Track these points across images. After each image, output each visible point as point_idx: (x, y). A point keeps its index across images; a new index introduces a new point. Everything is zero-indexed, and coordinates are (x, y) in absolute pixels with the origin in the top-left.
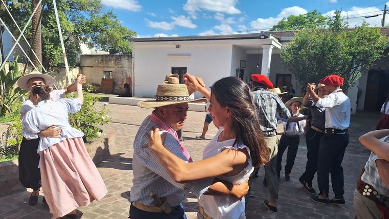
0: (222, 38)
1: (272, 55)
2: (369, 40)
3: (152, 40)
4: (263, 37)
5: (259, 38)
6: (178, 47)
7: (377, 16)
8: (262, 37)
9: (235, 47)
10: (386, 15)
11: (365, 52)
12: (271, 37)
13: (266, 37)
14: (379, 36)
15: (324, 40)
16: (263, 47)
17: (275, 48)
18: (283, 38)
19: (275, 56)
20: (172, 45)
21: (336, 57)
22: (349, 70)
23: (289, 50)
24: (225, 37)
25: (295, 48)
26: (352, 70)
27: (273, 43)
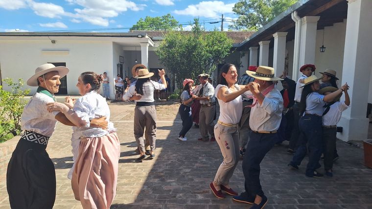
0: (101, 35)
1: (149, 51)
2: (220, 42)
4: (141, 36)
5: (137, 37)
6: (53, 42)
7: (218, 22)
8: (139, 36)
9: (115, 44)
10: (223, 22)
11: (219, 51)
12: (147, 37)
13: (143, 36)
14: (226, 39)
15: (189, 40)
16: (141, 44)
17: (150, 46)
18: (154, 38)
19: (151, 53)
20: (47, 41)
21: (199, 54)
22: (209, 64)
23: (162, 48)
24: (105, 35)
25: (167, 47)
26: (211, 64)
27: (149, 42)
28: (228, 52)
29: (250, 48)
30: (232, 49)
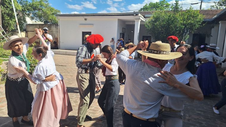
0: (111, 15)
1: (140, 25)
2: (193, 17)
3: (70, 15)
4: (135, 15)
7: (198, 3)
8: (134, 15)
9: (119, 20)
10: (202, 3)
11: (191, 24)
12: (140, 15)
13: (137, 15)
14: (199, 15)
15: (169, 16)
16: (135, 20)
17: (142, 21)
18: (146, 16)
19: (142, 26)
20: (82, 18)
21: (175, 26)
22: (183, 34)
23: (149, 22)
24: (113, 15)
25: (153, 21)
26: (184, 34)
27: (141, 18)
28: (200, 25)
29: (220, 22)
30: (204, 22)
